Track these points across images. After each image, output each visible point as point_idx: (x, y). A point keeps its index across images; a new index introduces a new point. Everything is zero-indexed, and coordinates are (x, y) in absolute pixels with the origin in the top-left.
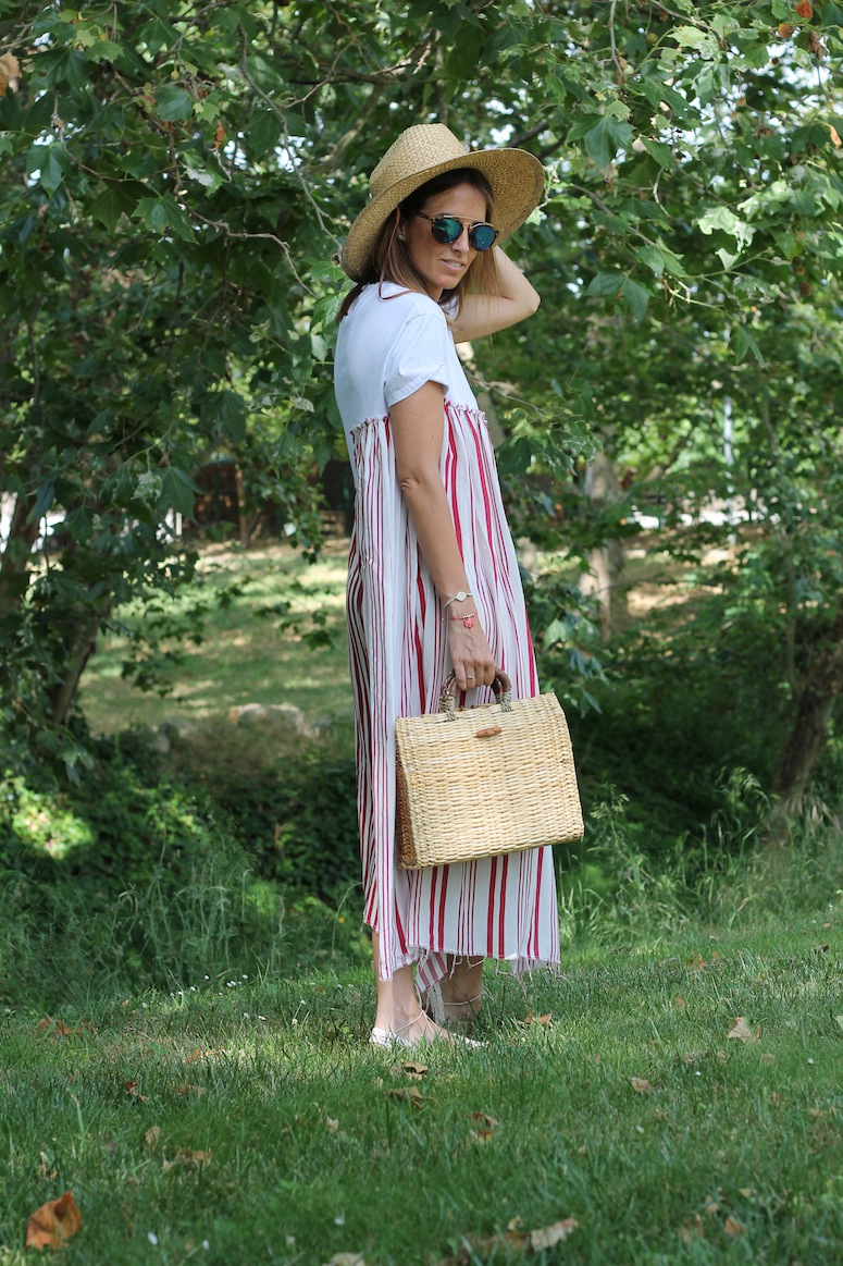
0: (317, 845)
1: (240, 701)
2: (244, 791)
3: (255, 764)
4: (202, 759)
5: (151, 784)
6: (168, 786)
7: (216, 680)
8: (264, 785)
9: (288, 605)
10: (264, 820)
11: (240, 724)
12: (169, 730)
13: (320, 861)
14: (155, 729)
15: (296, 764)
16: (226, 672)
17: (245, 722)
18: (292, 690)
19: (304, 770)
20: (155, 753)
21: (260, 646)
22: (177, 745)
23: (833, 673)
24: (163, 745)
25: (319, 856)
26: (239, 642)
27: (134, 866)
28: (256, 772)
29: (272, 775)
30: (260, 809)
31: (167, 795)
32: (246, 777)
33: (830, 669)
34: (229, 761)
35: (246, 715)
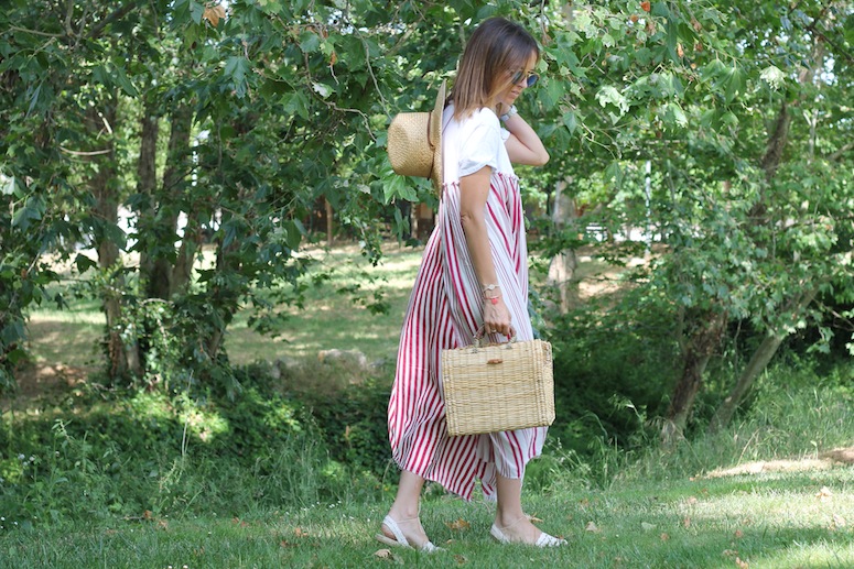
0: (373, 441)
1: (325, 347)
2: (327, 404)
3: (335, 388)
4: (301, 384)
5: (269, 398)
6: (279, 400)
7: (308, 332)
8: (340, 401)
9: (359, 286)
10: (339, 423)
11: (325, 362)
12: (279, 364)
13: (374, 451)
14: (271, 363)
15: (360, 389)
16: (316, 327)
17: (327, 361)
18: (359, 340)
19: (366, 393)
20: (270, 379)
21: (339, 312)
22: (286, 374)
23: (708, 341)
24: (276, 374)
25: (373, 448)
26: (325, 308)
27: (256, 450)
28: (335, 393)
29: (345, 395)
30: (337, 416)
31: (277, 405)
32: (328, 396)
33: (706, 338)
34: (318, 385)
35: (329, 356)
